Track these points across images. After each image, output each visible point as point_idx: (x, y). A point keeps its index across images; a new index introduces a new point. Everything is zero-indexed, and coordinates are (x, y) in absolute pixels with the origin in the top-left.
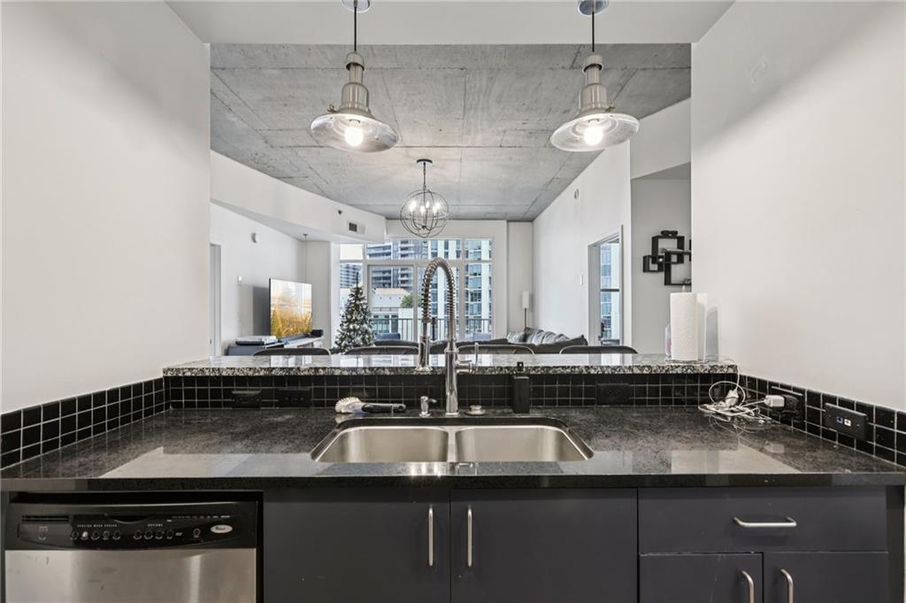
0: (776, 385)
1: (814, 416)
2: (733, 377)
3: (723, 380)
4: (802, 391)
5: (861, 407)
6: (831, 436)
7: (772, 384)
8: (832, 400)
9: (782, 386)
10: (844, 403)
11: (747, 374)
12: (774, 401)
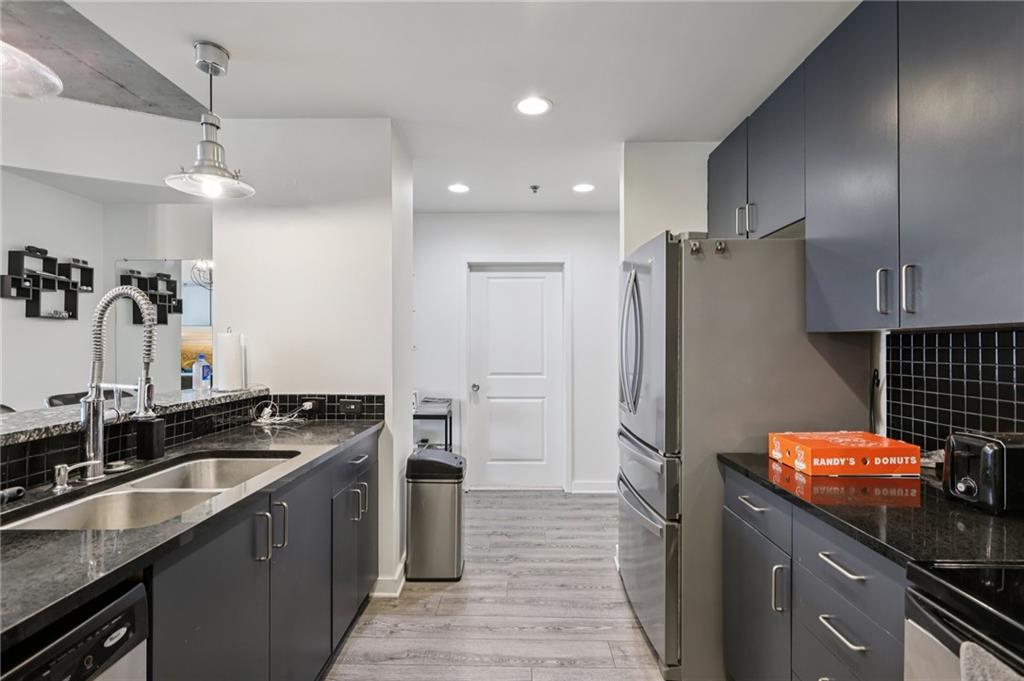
0: (305, 396)
1: (331, 409)
2: (267, 397)
3: (261, 401)
4: (324, 396)
5: (359, 397)
6: (342, 417)
7: (300, 396)
8: (343, 397)
9: (309, 396)
10: (350, 397)
11: (279, 393)
12: (308, 406)
